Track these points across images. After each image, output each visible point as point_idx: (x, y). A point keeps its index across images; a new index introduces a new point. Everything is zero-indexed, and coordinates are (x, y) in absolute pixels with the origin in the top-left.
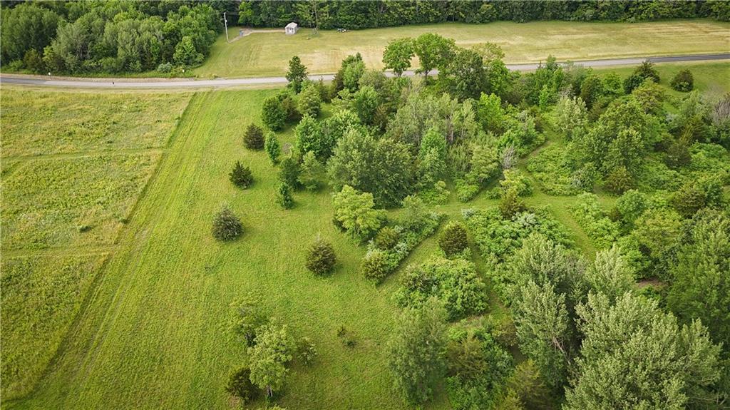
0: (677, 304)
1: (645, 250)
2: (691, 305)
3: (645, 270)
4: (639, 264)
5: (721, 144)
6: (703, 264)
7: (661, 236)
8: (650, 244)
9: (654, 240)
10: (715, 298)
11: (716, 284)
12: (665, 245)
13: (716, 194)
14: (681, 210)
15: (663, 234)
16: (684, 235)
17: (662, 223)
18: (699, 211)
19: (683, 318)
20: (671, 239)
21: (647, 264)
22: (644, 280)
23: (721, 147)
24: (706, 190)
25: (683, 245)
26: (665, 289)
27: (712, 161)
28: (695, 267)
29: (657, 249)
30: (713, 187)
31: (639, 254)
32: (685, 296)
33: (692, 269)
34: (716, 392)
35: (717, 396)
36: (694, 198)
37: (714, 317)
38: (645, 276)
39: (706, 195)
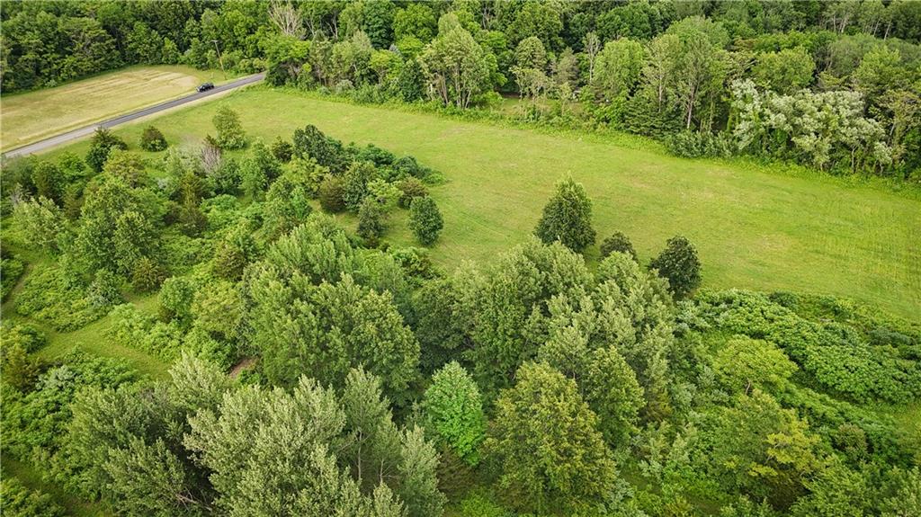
0: (277, 372)
1: (218, 336)
2: (289, 366)
3: (229, 356)
4: (220, 353)
5: (227, 192)
6: (275, 321)
7: (224, 314)
8: (219, 327)
9: (220, 320)
10: (304, 346)
11: (298, 332)
12: (233, 319)
13: (250, 245)
14: (228, 276)
15: (225, 309)
16: (245, 301)
17: (217, 299)
18: (245, 270)
19: (288, 383)
20: (235, 310)
21: (227, 349)
22: (233, 366)
23: (228, 196)
24: (239, 245)
25: (249, 311)
26: (258, 363)
27: (228, 213)
28: (272, 327)
29: (227, 328)
30: (244, 240)
31: (214, 344)
32: (279, 360)
33: (270, 332)
34: (351, 431)
35: (354, 434)
36: (233, 258)
37: (314, 364)
38: (233, 362)
39: (242, 250)
